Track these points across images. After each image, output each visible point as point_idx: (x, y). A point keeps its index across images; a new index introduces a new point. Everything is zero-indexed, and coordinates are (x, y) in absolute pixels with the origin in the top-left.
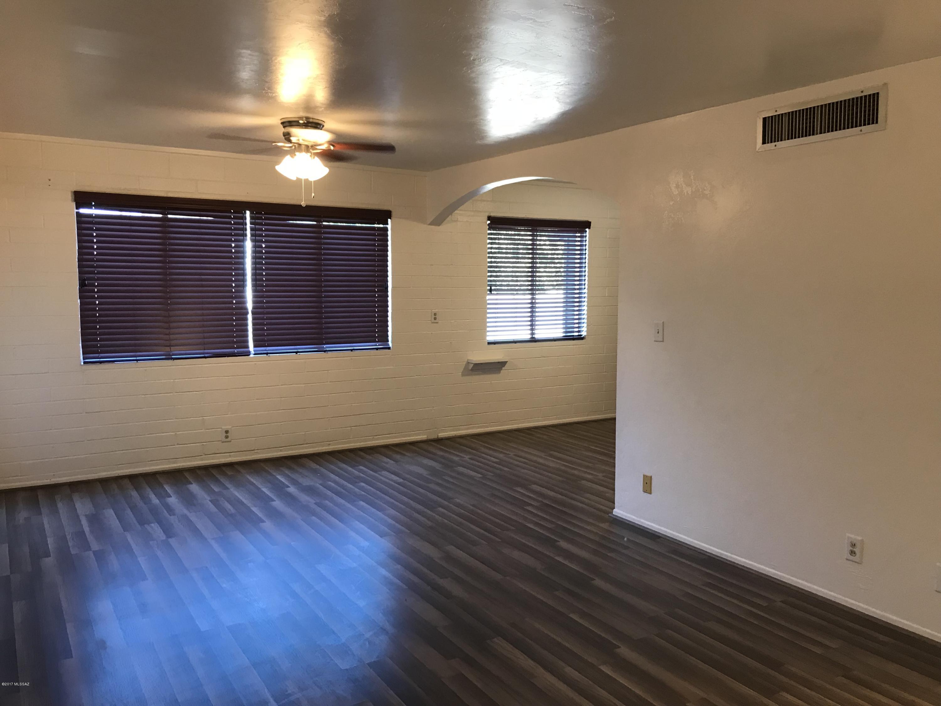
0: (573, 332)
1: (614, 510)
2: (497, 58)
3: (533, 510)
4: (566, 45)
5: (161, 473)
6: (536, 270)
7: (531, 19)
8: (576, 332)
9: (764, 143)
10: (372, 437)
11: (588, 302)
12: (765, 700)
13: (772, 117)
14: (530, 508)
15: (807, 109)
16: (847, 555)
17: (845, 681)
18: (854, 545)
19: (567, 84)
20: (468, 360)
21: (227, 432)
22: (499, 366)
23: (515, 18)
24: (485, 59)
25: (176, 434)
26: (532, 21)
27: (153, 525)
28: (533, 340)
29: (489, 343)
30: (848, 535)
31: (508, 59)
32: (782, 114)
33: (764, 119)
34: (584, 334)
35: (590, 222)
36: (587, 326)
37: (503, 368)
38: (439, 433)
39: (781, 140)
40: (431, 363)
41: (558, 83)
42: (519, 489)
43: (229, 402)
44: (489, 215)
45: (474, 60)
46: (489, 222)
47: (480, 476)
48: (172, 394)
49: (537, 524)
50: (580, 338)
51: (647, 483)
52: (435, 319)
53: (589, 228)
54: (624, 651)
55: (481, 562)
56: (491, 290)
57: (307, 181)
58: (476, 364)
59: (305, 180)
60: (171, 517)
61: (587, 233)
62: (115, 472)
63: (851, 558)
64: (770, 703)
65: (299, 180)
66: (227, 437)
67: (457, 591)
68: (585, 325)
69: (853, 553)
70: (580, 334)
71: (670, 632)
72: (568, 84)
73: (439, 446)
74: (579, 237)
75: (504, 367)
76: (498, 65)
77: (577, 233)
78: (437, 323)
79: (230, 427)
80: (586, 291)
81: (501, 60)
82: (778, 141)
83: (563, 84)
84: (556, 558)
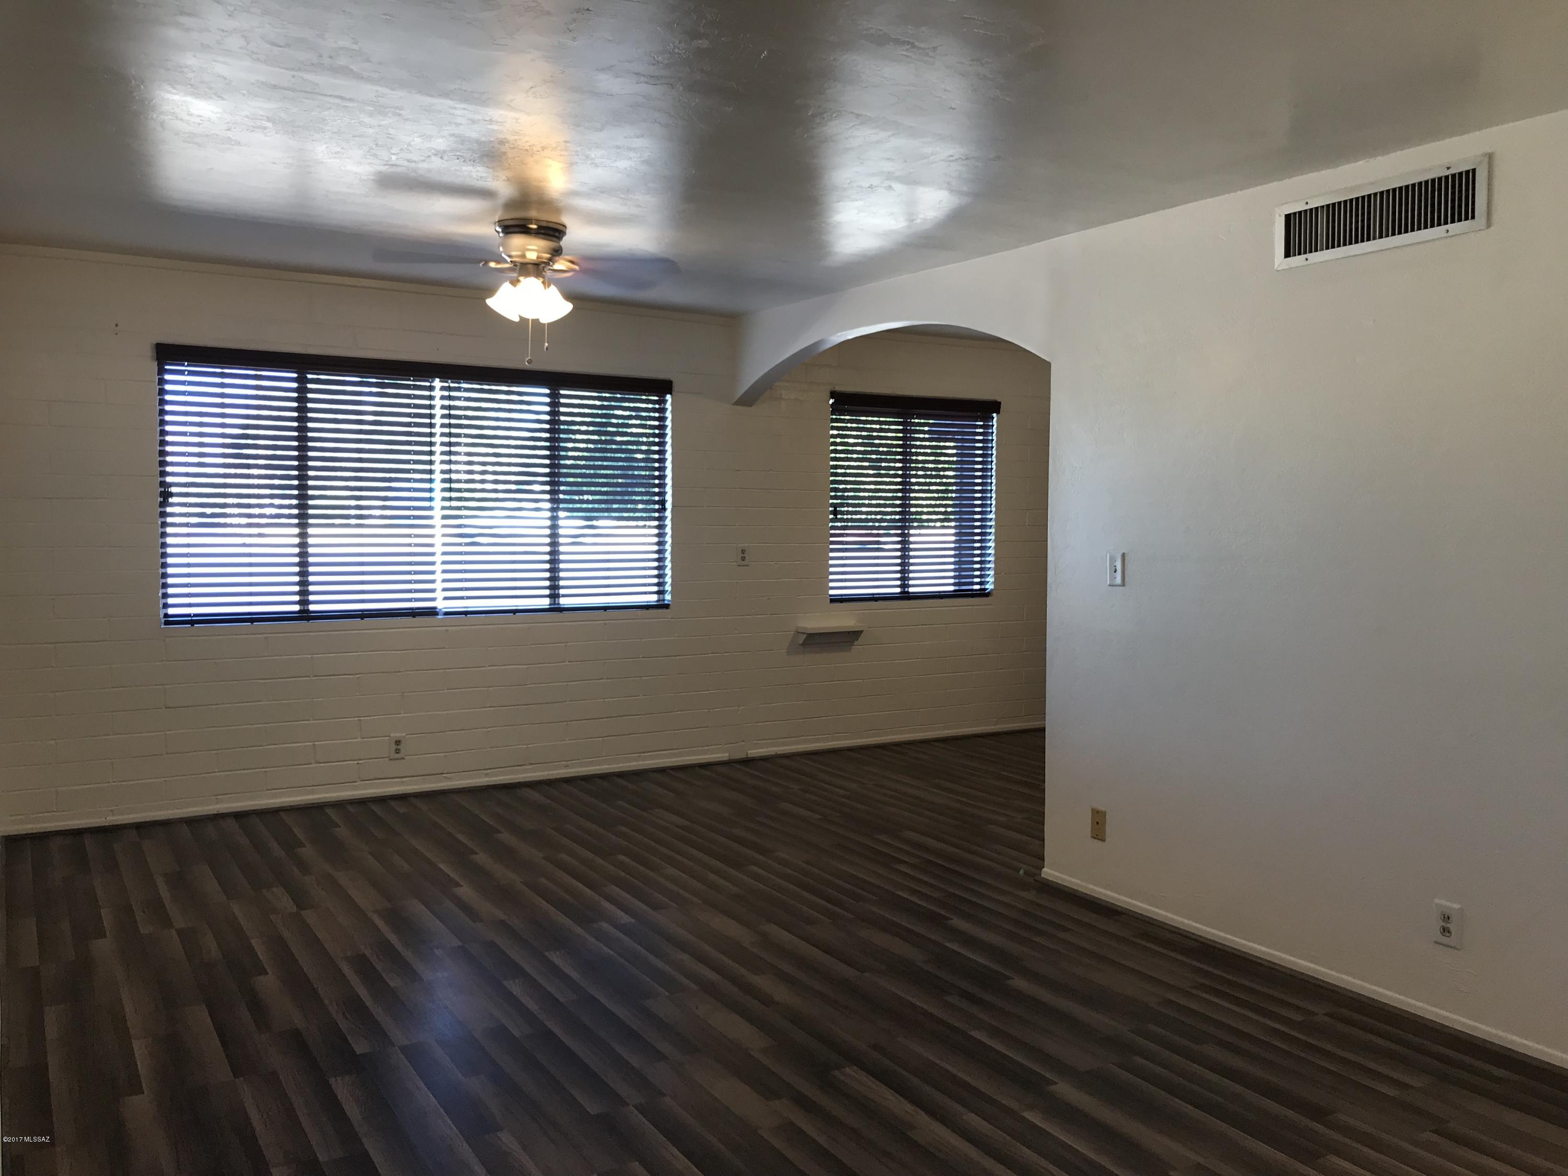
0: (973, 584)
1: (1044, 869)
2: (852, 113)
3: (908, 871)
4: (964, 88)
5: (288, 810)
6: (910, 488)
7: (908, 43)
8: (977, 583)
9: (1287, 255)
10: (638, 755)
11: (996, 534)
12: (1303, 1168)
13: (1300, 213)
14: (903, 868)
15: (1357, 199)
16: (1437, 935)
17: (1435, 1138)
18: (1446, 918)
19: (964, 158)
20: (797, 628)
21: (398, 742)
22: (848, 638)
23: (881, 40)
24: (831, 115)
25: (314, 744)
26: (909, 46)
27: (275, 890)
28: (905, 596)
29: (836, 600)
30: (1437, 901)
31: (868, 114)
32: (1317, 208)
33: (1288, 217)
34: (990, 587)
35: (1000, 403)
36: (995, 574)
37: (856, 643)
38: (749, 750)
39: (1316, 250)
40: (736, 632)
41: (949, 156)
42: (884, 838)
43: (403, 693)
44: (834, 390)
45: (813, 116)
46: (831, 401)
47: (818, 816)
48: (308, 678)
49: (913, 892)
50: (983, 594)
51: (1098, 823)
52: (743, 559)
53: (998, 412)
54: (1064, 1089)
55: (824, 951)
56: (835, 513)
57: (536, 322)
58: (810, 634)
59: (532, 320)
60: (306, 878)
61: (995, 420)
62: (211, 807)
63: (1445, 940)
64: (1312, 1172)
65: (523, 320)
66: (398, 751)
67: (781, 993)
68: (992, 573)
69: (1445, 931)
70: (983, 587)
71: (1139, 1060)
72: (966, 159)
73: (748, 770)
74: (981, 427)
75: (857, 640)
76: (851, 124)
77: (977, 421)
78: (747, 566)
79: (404, 734)
80: (992, 516)
81: (858, 116)
82: (1311, 252)
83: (957, 159)
84: (948, 944)
